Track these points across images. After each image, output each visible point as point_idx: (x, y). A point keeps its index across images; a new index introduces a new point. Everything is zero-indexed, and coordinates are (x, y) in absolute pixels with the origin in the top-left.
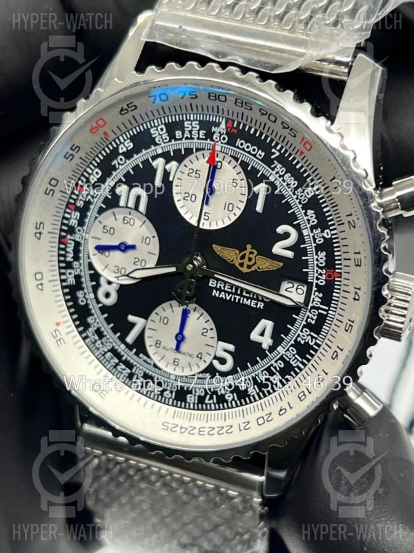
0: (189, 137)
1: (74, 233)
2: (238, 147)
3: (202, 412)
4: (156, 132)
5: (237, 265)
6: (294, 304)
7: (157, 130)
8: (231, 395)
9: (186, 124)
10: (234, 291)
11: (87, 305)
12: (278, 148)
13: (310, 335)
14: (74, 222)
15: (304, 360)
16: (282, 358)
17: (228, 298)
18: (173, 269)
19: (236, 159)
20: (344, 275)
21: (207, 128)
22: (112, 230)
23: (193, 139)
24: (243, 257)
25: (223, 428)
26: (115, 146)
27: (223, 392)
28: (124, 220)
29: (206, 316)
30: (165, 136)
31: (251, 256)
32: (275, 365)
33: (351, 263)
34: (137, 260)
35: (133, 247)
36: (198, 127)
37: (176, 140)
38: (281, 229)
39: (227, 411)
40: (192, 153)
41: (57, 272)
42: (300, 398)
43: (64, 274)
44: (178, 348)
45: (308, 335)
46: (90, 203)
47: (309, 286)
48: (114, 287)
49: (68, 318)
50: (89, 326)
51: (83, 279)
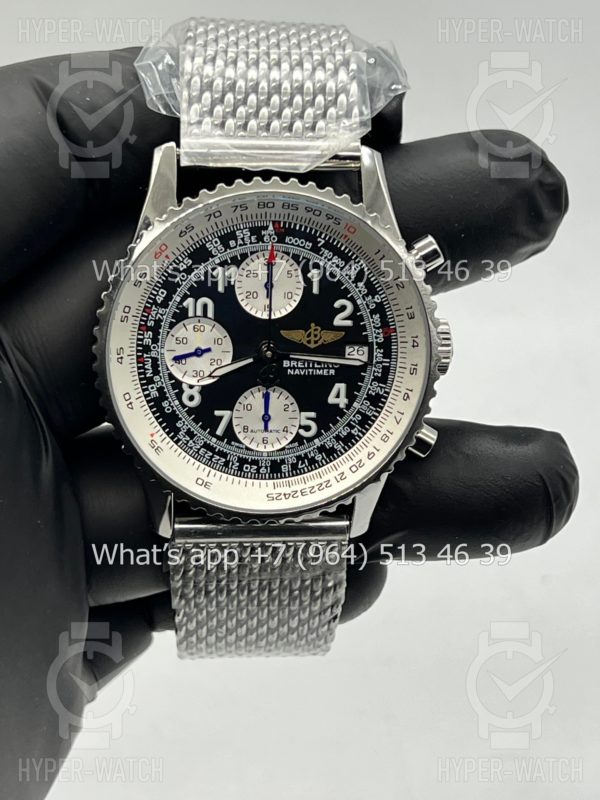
0: (242, 243)
1: (151, 351)
2: (287, 243)
3: (299, 477)
4: (211, 245)
5: (305, 343)
6: (361, 363)
7: (212, 243)
8: (320, 455)
9: (238, 233)
10: (306, 366)
11: (174, 411)
12: (323, 236)
13: (379, 386)
14: (147, 341)
15: (378, 409)
16: (359, 412)
17: (302, 373)
18: (251, 360)
19: (288, 254)
20: (398, 330)
21: (257, 232)
22: (185, 340)
23: (246, 244)
24: (309, 335)
25: (322, 484)
27: (312, 454)
28: (194, 328)
29: (286, 393)
30: (221, 247)
31: (316, 332)
32: (354, 419)
33: (405, 317)
34: (213, 360)
35: (209, 350)
36: (249, 234)
37: (231, 248)
38: (337, 304)
39: (320, 470)
40: (248, 257)
41: (140, 390)
42: (384, 440)
43: (147, 389)
44: (266, 428)
45: (377, 387)
46: (160, 320)
47: (370, 346)
48: (196, 389)
49: (159, 427)
50: (179, 430)
51: (166, 390)
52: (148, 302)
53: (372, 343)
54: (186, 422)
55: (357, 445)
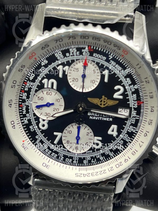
0: (72, 55)
1: (26, 102)
2: (94, 57)
3: (91, 166)
4: (57, 55)
5: (99, 105)
6: (125, 117)
7: (58, 54)
8: (102, 157)
9: (70, 50)
10: (99, 116)
11: (35, 131)
12: (112, 54)
13: (133, 128)
14: (24, 97)
15: (132, 139)
16: (122, 139)
17: (97, 119)
18: (72, 111)
19: (94, 62)
20: (145, 102)
21: (80, 50)
22: (42, 98)
23: (74, 56)
24: (101, 101)
25: (102, 171)
26: (40, 63)
27: (99, 157)
28: (47, 93)
29: (88, 127)
30: (62, 56)
31: (105, 100)
32: (119, 142)
33: (148, 97)
34: (55, 109)
35: (53, 104)
36: (76, 51)
37: (67, 57)
39: (101, 164)
40: (75, 62)
41: (20, 120)
42: (133, 154)
43: (23, 120)
44: (77, 143)
45: (132, 128)
46: (31, 88)
47: (131, 109)
48: (46, 122)
49: (27, 138)
50: (37, 139)
51: (32, 121)
52: (25, 79)
53: (132, 107)
54: (40, 136)
55: (120, 155)
